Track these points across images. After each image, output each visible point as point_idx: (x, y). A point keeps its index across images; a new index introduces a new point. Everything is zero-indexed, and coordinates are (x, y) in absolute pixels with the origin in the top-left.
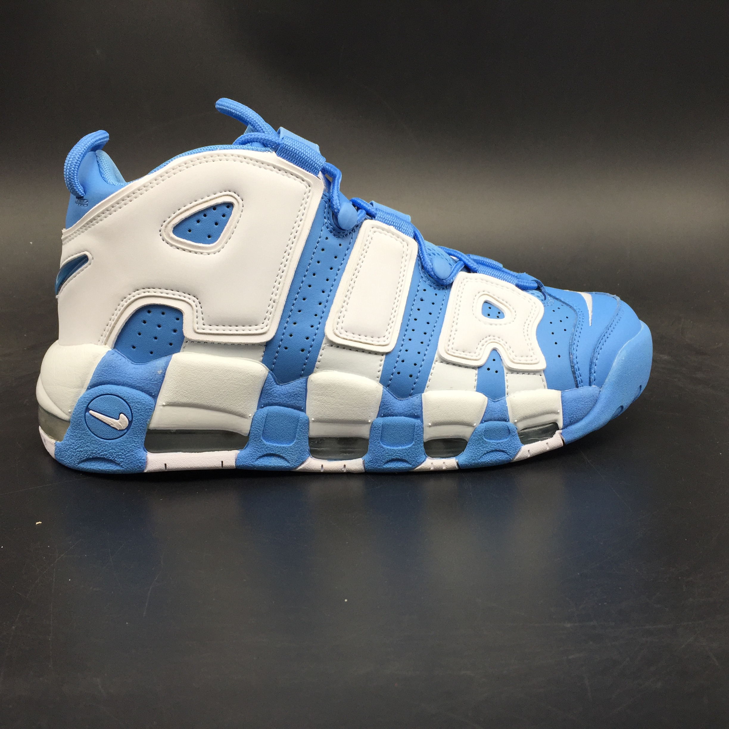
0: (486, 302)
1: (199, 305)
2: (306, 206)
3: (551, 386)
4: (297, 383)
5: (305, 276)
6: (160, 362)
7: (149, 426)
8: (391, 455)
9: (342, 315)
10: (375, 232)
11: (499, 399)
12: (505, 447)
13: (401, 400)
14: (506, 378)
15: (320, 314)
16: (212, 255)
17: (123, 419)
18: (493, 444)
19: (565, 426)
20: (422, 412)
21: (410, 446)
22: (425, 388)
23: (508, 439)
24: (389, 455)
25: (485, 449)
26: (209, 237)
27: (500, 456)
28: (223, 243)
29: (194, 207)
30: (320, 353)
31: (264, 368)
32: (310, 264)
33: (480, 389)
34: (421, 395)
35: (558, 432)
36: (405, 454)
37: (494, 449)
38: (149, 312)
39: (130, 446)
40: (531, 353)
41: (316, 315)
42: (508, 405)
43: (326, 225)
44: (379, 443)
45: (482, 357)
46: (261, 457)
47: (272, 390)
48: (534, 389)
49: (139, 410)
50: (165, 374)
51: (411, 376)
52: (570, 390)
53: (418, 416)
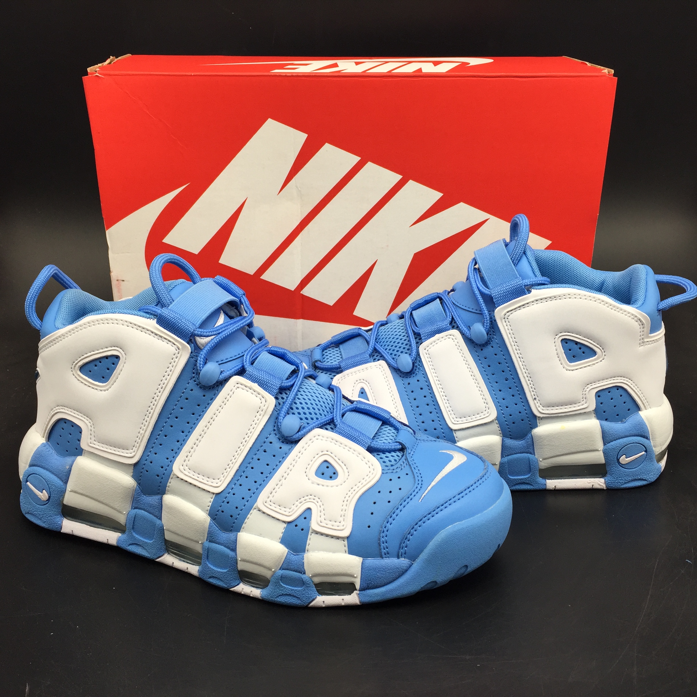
0: (326, 461)
1: (93, 426)
2: (174, 364)
3: (352, 551)
4: (156, 498)
5: (168, 418)
6: (69, 460)
7: (63, 502)
8: (213, 573)
9: (190, 454)
10: (238, 388)
11: (298, 554)
12: (298, 595)
13: (224, 533)
14: (309, 536)
15: (175, 450)
16: (103, 392)
17: (44, 494)
18: (288, 589)
19: (362, 589)
20: (236, 547)
21: (225, 571)
22: (241, 529)
23: (302, 588)
24: (211, 573)
25: (280, 591)
26: (103, 378)
27: (294, 601)
28: (111, 384)
29: (92, 355)
30: (169, 481)
31: (134, 482)
32: (174, 409)
33: (284, 541)
34: (237, 534)
35: (355, 592)
36: (222, 576)
37: (288, 594)
38: (65, 423)
39: (50, 513)
40: (341, 519)
41: (172, 450)
42: (305, 561)
43: (194, 379)
44: (206, 561)
45: (294, 513)
46: (131, 544)
47: (139, 499)
48: (334, 552)
49: (54, 490)
50: (71, 469)
51: (231, 516)
52: (373, 559)
53: (234, 550)
